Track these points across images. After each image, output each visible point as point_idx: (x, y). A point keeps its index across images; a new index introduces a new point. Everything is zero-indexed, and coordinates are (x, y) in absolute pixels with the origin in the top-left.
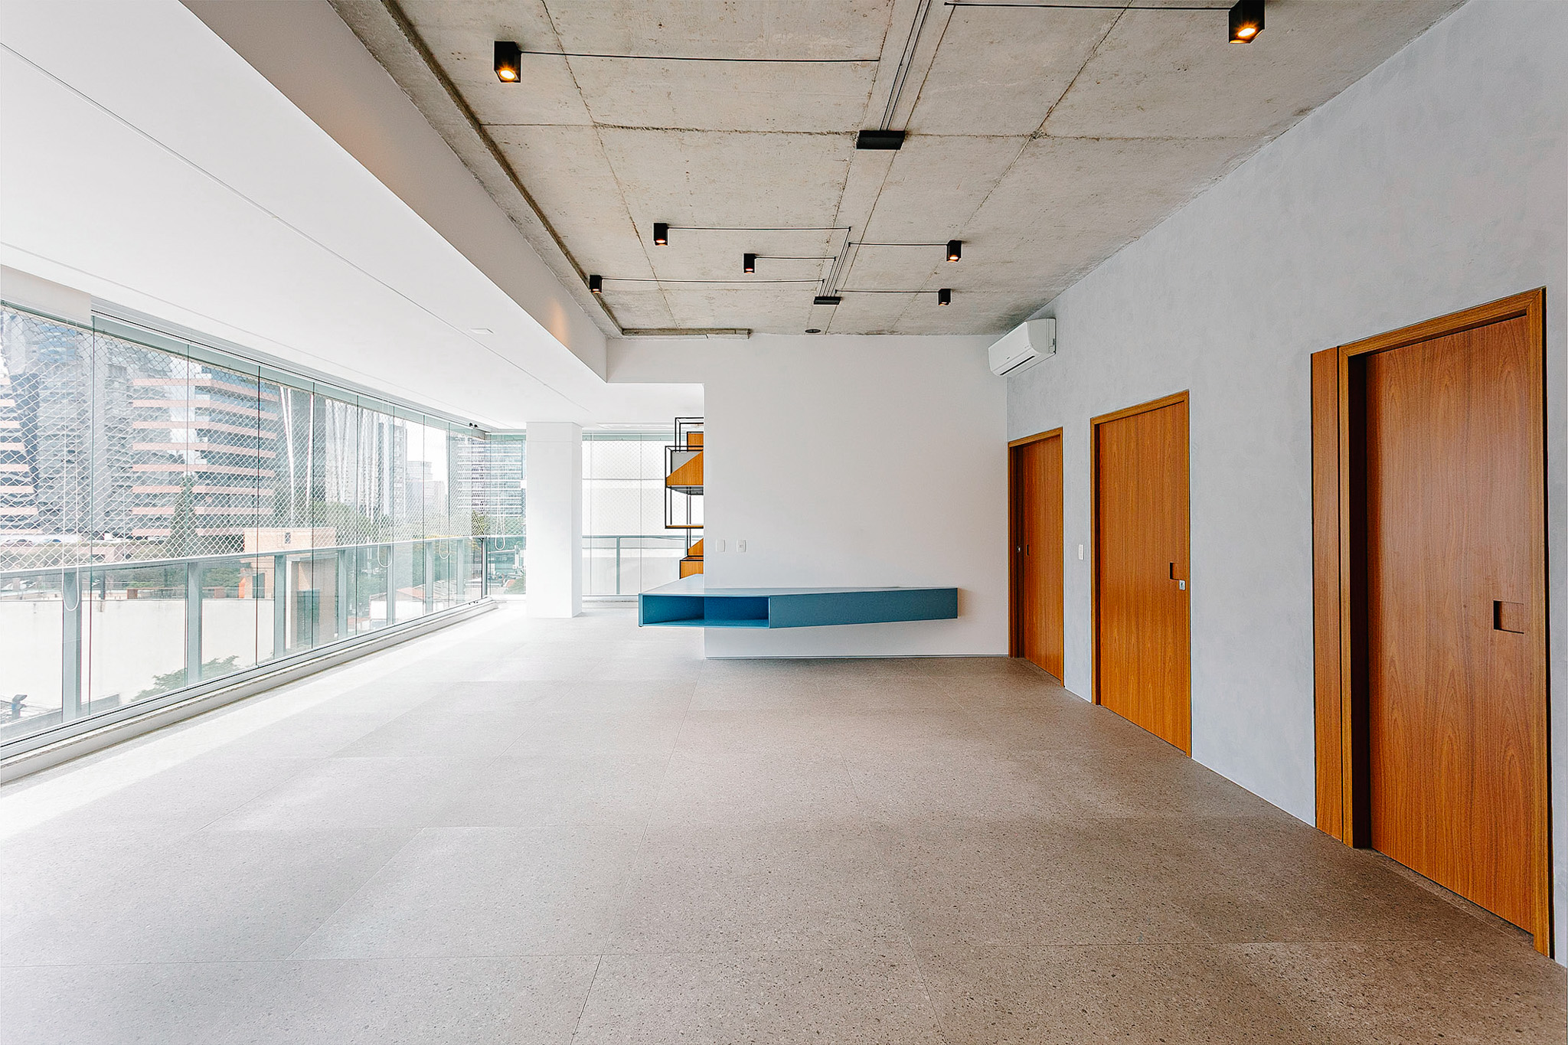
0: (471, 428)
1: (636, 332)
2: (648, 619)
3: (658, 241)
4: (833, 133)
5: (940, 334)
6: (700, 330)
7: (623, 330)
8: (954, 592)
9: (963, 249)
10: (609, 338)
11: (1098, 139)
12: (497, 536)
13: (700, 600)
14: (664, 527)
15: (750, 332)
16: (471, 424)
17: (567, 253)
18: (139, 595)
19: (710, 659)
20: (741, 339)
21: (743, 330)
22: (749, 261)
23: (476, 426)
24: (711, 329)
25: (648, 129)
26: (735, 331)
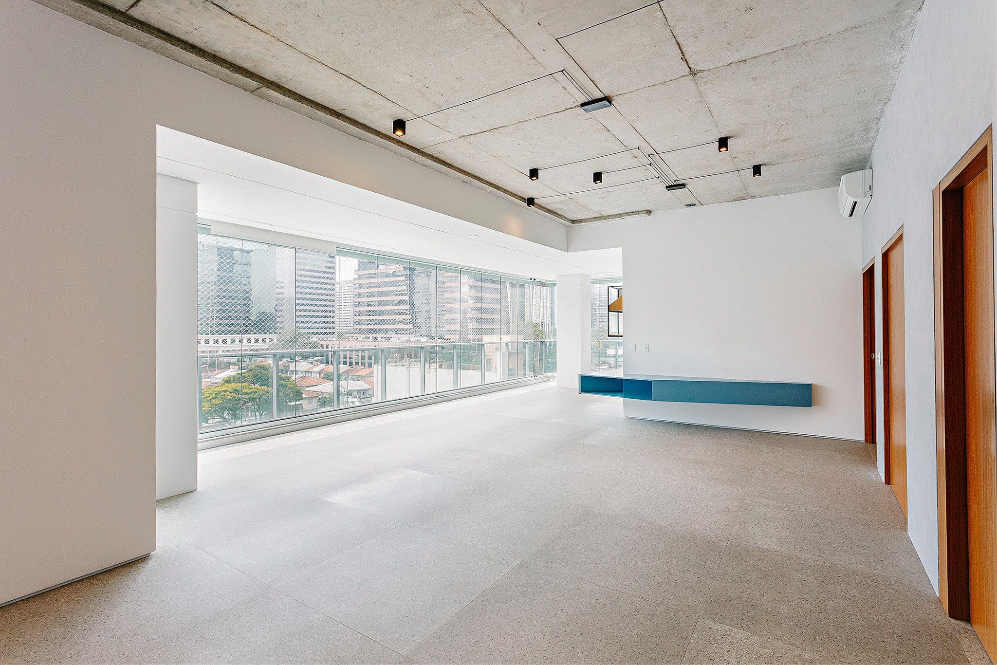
0: (531, 281)
1: (580, 221)
2: (584, 390)
3: (533, 179)
4: (569, 109)
5: (796, 192)
6: (616, 215)
7: (573, 221)
8: (809, 386)
9: (730, 142)
10: (568, 227)
11: (745, 61)
12: (549, 340)
13: (619, 381)
14: (607, 335)
15: (649, 212)
16: (531, 279)
17: (505, 191)
18: (443, 367)
19: (627, 418)
20: (645, 217)
21: (643, 211)
22: (597, 177)
23: (535, 279)
24: (623, 214)
25: (482, 132)
26: (638, 212)
